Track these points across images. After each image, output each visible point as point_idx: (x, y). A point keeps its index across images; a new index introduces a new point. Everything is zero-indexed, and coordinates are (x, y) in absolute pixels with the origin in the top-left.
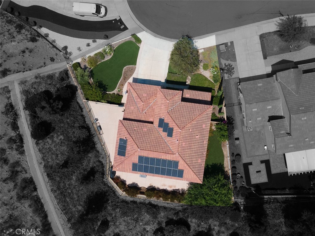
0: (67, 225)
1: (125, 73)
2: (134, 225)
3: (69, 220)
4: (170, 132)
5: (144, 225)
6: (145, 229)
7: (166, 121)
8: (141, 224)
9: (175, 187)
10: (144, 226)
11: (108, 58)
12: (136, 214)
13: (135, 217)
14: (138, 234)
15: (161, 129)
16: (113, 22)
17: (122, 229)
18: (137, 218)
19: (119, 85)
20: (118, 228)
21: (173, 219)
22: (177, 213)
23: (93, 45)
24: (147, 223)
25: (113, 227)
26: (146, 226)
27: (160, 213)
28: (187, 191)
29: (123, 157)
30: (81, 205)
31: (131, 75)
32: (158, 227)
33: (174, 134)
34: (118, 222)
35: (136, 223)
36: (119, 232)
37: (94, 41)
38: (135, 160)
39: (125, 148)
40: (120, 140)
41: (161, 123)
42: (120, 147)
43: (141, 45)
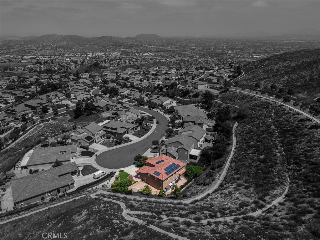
1: (129, 178)
7: (158, 161)
9: (184, 182)
11: (119, 179)
15: (159, 163)
16: (110, 173)
28: (188, 180)
29: (161, 175)
31: (132, 177)
33: (164, 160)
35: (191, 190)
38: (164, 171)
39: (158, 172)
40: (154, 174)
41: (157, 163)
42: (156, 175)
43: (125, 171)
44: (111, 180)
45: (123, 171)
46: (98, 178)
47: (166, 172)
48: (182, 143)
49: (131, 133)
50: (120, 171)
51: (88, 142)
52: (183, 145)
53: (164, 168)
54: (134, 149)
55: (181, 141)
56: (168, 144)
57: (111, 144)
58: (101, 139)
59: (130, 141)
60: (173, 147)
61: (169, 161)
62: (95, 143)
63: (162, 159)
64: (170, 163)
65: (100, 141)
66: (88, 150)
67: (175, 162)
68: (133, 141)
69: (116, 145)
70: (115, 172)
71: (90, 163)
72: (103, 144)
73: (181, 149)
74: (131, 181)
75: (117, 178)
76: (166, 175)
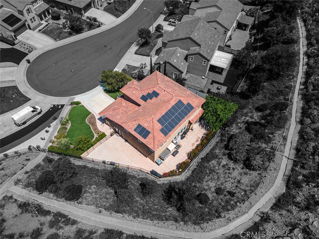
0: (180, 225)
1: (89, 123)
2: (216, 174)
3: (176, 221)
4: (155, 94)
5: (220, 166)
6: (224, 166)
7: (145, 94)
8: (217, 168)
9: (199, 138)
10: (221, 166)
11: (69, 126)
12: (206, 171)
13: (209, 172)
14: (226, 173)
15: (149, 100)
16: (51, 110)
17: (214, 184)
18: (211, 170)
19: (94, 131)
20: (210, 188)
21: (225, 144)
22: (222, 141)
23: (50, 130)
24: (219, 163)
25: (208, 192)
26: (222, 164)
27: (216, 153)
28: (207, 132)
29: (150, 135)
30: (168, 207)
31: (95, 119)
32: (227, 156)
33: (158, 92)
34: (205, 187)
35: (214, 172)
36: (215, 188)
37: (49, 127)
38: (159, 126)
39: (144, 129)
40: (135, 130)
41: (144, 98)
42: (140, 133)
43: (83, 104)
44: (51, 127)
45: (78, 103)
46: (24, 123)
47: (161, 127)
48: (198, 41)
49: (101, 6)
50: (72, 104)
51: (11, 28)
52: (200, 47)
53: (159, 116)
54: (105, 46)
56: (169, 42)
57: (61, 33)
58: (42, 19)
59: (99, 26)
61: (169, 96)
62: (30, 29)
63: (156, 89)
64: (173, 103)
65: (40, 24)
66: (14, 47)
67: (182, 99)
68: (105, 25)
69: (70, 34)
70: (63, 106)
71: (14, 81)
72: (46, 32)
73: (196, 56)
74: (93, 131)
75: (64, 124)
76: (162, 135)
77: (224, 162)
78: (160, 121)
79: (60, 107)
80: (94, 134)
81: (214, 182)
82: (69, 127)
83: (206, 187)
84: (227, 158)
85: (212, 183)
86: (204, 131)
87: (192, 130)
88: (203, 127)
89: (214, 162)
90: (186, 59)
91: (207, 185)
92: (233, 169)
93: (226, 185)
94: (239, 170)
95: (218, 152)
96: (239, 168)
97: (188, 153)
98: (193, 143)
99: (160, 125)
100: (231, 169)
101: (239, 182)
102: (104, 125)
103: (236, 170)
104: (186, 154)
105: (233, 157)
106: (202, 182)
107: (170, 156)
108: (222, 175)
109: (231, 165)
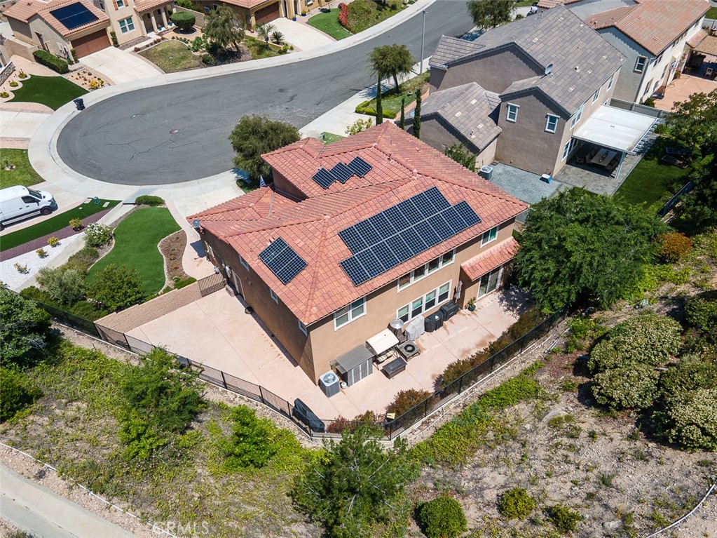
1: (164, 251)
2: (519, 445)
4: (360, 167)
5: (540, 420)
6: (555, 423)
7: (329, 166)
8: (528, 426)
9: (491, 336)
10: (544, 420)
11: (106, 251)
12: (484, 433)
13: (493, 438)
14: (556, 446)
15: (336, 185)
17: (501, 479)
18: (503, 430)
19: (169, 272)
20: (482, 489)
22: (568, 348)
23: (54, 252)
24: (539, 412)
25: (470, 500)
26: (548, 417)
29: (304, 274)
31: (184, 245)
32: (576, 394)
33: (370, 161)
34: (463, 482)
35: (514, 439)
39: (290, 252)
40: (263, 256)
41: (323, 179)
42: (273, 266)
43: (168, 205)
44: (58, 247)
45: (155, 202)
47: (348, 254)
48: (539, 58)
49: (304, 15)
50: (139, 201)
51: (65, 31)
52: (540, 70)
53: (348, 221)
54: (281, 91)
55: (533, 45)
56: (450, 65)
57: (183, 58)
58: (149, 29)
59: (282, 52)
60: (477, 89)
61: (400, 173)
62: (116, 44)
63: (364, 155)
64: (407, 192)
65: (144, 38)
66: (65, 76)
67: (442, 187)
68: (299, 50)
69: (206, 62)
70: (113, 204)
71: (28, 139)
72: (147, 54)
73: (524, 99)
74: (166, 271)
75: (94, 245)
76: (345, 279)
77: (559, 410)
78: (346, 235)
79: (106, 205)
80: (167, 279)
81: (502, 470)
82: (106, 254)
83: (466, 485)
84: (576, 402)
85: (495, 474)
86: (512, 318)
87: (471, 308)
88: (511, 306)
89: (523, 409)
90: (495, 116)
91: (472, 479)
92: (592, 435)
93: (548, 488)
94: (616, 443)
95: (545, 380)
96: (616, 436)
97: (441, 376)
98: (466, 349)
99: (344, 247)
100: (583, 435)
101: (605, 481)
102: (201, 261)
103: (601, 440)
104: (433, 376)
105: (599, 394)
106: (457, 467)
107: (376, 374)
108: (541, 453)
109: (588, 420)
